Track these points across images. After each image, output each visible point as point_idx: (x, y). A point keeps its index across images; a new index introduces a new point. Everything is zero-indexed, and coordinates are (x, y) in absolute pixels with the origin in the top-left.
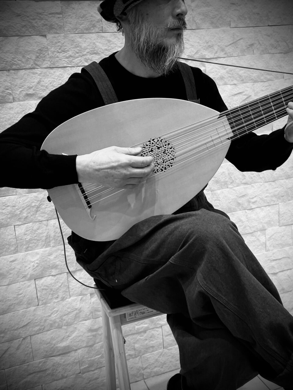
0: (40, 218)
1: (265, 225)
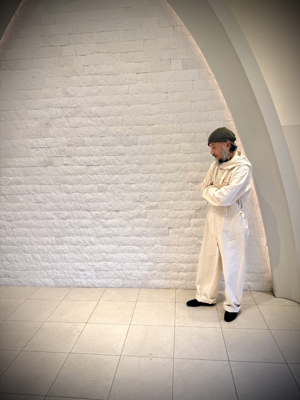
0: (78, 227)
1: (154, 243)
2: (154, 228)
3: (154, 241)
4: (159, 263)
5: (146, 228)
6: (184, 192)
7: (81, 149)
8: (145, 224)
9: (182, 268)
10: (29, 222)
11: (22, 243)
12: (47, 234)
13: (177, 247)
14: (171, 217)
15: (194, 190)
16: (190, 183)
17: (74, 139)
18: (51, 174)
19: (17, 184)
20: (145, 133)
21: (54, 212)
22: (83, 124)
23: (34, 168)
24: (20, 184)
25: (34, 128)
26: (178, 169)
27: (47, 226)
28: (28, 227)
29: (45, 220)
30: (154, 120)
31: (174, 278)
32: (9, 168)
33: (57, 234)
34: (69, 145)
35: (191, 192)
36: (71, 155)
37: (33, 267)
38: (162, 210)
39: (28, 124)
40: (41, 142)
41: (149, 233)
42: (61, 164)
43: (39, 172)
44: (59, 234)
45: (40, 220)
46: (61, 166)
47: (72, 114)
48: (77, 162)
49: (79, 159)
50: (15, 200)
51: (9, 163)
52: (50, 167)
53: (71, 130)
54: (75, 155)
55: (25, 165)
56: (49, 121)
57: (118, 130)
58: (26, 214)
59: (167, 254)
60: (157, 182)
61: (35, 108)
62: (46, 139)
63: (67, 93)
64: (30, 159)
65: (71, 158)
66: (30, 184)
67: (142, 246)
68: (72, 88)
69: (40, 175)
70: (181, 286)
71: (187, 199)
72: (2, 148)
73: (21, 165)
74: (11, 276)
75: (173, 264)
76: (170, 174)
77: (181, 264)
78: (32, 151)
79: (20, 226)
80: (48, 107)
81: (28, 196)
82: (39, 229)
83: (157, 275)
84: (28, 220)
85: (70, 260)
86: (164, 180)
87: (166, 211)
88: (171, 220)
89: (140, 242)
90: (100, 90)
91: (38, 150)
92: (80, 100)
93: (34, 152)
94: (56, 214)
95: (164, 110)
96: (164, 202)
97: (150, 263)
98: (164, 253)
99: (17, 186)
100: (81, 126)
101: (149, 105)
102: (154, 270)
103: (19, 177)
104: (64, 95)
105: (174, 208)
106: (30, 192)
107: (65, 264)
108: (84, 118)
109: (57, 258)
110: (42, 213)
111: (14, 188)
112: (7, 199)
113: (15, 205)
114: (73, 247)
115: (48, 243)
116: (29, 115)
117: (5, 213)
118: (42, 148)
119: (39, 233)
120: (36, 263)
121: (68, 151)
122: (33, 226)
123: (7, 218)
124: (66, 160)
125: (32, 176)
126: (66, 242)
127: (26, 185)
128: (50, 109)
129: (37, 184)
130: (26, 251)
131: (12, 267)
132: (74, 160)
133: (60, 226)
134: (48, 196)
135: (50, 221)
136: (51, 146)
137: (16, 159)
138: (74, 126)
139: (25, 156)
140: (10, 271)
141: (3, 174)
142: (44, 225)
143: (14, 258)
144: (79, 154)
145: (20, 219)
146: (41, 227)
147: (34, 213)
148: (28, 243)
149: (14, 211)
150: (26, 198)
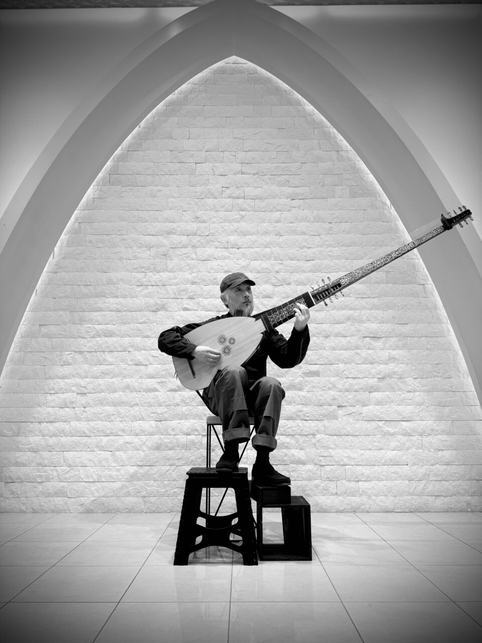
0: (194, 404)
1: (315, 432)
2: (316, 407)
3: (316, 428)
4: (323, 466)
5: (302, 406)
6: (359, 351)
7: (211, 288)
8: (301, 399)
9: (362, 474)
10: (116, 395)
11: (98, 431)
12: (144, 416)
13: (352, 438)
14: (342, 389)
15: (372, 349)
16: (368, 339)
17: (201, 275)
18: (163, 322)
19: (106, 336)
20: (302, 270)
21: (159, 380)
22: (216, 257)
23: (137, 312)
24: (111, 336)
25: (145, 259)
26: (348, 319)
27: (145, 402)
28: (115, 404)
29: (144, 393)
30: (314, 254)
31: (350, 492)
32: (98, 313)
33: (160, 415)
34: (193, 283)
35: (370, 352)
36: (195, 297)
37: (111, 476)
38: (326, 378)
39: (137, 253)
40: (154, 277)
41: (307, 415)
42: (179, 309)
43: (145, 318)
44: (163, 416)
45: (135, 393)
46: (179, 311)
47: (202, 244)
48: (203, 306)
49: (206, 302)
50: (99, 360)
51: (98, 305)
52: (162, 313)
53: (199, 264)
54: (201, 296)
55: (124, 308)
56: (168, 251)
57: (265, 264)
58: (113, 383)
59: (338, 451)
60: (319, 336)
61: (150, 233)
62: (161, 274)
63: (198, 218)
64: (133, 300)
65: (194, 301)
66: (129, 336)
67: (296, 436)
68: (205, 212)
69: (145, 322)
70: (361, 506)
71: (364, 361)
72: (93, 284)
73: (117, 309)
74: (69, 494)
75: (347, 467)
76: (338, 325)
77: (361, 467)
78: (138, 289)
79: (101, 403)
80: (170, 233)
81: (122, 355)
82: (131, 407)
83: (321, 488)
84: (116, 392)
85: (176, 461)
86: (329, 333)
87: (333, 379)
88: (340, 393)
89: (293, 429)
90: (244, 217)
91: (147, 288)
92: (215, 227)
93: (139, 292)
94: (161, 382)
95: (328, 243)
96: (329, 366)
97: (309, 467)
98: (332, 448)
99: (107, 338)
100: (214, 259)
101: (306, 237)
102: (316, 479)
103: (112, 326)
104: (193, 220)
105: (345, 374)
106: (125, 348)
107: (168, 469)
108: (218, 249)
109: (154, 458)
110: (140, 382)
111: (100, 342)
112: (86, 358)
113: (97, 369)
114: (184, 438)
115: (143, 431)
116: (140, 242)
117: (78, 380)
118: (153, 286)
119: (130, 414)
120: (117, 468)
121: (192, 292)
122: (122, 403)
123: (81, 390)
124: (186, 303)
125: (132, 324)
126: (173, 430)
127: (121, 337)
128: (171, 236)
129: (138, 336)
130: (103, 447)
131: (73, 477)
132: (198, 304)
133: (166, 402)
134: (153, 354)
135: (152, 394)
136: (167, 283)
137: (111, 300)
138: (203, 259)
139: (127, 296)
140: (69, 483)
141: (86, 320)
142: (140, 400)
143: (79, 460)
144: (206, 295)
145: (103, 391)
146: (134, 404)
147: (128, 381)
148: (109, 432)
149: (95, 378)
150: (118, 357)
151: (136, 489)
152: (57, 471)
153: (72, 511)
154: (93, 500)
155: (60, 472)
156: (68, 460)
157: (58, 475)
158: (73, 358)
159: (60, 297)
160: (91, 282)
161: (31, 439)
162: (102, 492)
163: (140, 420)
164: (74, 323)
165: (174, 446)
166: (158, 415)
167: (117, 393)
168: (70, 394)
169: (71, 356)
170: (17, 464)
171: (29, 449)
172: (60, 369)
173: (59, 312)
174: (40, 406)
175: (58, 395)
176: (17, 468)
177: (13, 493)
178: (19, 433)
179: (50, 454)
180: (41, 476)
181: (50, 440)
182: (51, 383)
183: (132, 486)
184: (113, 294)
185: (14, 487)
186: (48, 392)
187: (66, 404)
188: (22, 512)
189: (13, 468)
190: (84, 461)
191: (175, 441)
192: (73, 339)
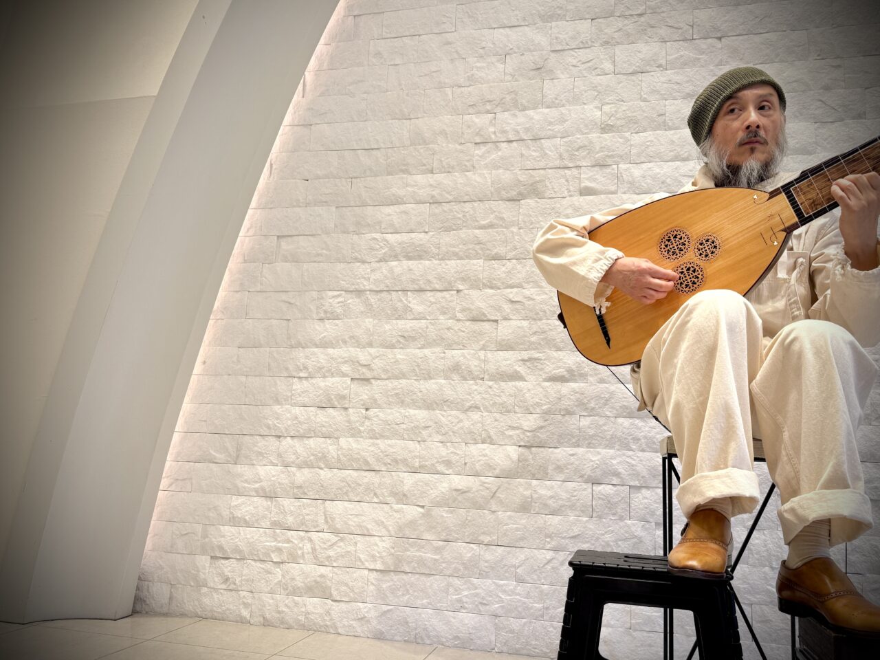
7: (649, 139)
10: (431, 385)
11: (396, 461)
12: (492, 434)
17: (624, 108)
18: (532, 223)
19: (409, 258)
21: (525, 355)
22: (663, 62)
23: (476, 204)
24: (420, 258)
25: (493, 81)
27: (495, 404)
28: (429, 406)
29: (491, 383)
32: (392, 207)
33: (529, 434)
34: (606, 128)
36: (609, 161)
37: (422, 562)
39: (475, 71)
40: (512, 121)
42: (570, 191)
43: (492, 216)
44: (535, 436)
45: (472, 382)
46: (571, 196)
47: (628, 35)
48: (630, 183)
49: (637, 171)
50: (396, 310)
51: (394, 190)
52: (531, 202)
53: (619, 83)
54: (625, 158)
55: (447, 196)
56: (546, 60)
58: (425, 358)
61: (505, 22)
62: (531, 113)
64: (466, 175)
65: (608, 170)
66: (457, 256)
69: (491, 226)
72: (382, 146)
73: (433, 197)
74: (334, 593)
78: (477, 152)
79: (401, 400)
81: (444, 298)
82: (465, 411)
84: (431, 378)
91: (497, 149)
93: (481, 157)
94: (530, 360)
99: (410, 262)
100: (657, 69)
103: (422, 235)
106: (450, 283)
107: (548, 557)
108: (668, 43)
109: (517, 529)
110: (483, 357)
111: (398, 270)
112: (369, 305)
113: (392, 328)
114: (585, 490)
115: (490, 467)
116: (484, 44)
117: (353, 351)
118: (511, 141)
119: (462, 428)
120: (436, 544)
121: (602, 149)
122: (444, 403)
123: (359, 371)
124: (589, 177)
125: (464, 230)
126: (559, 469)
127: (440, 260)
128: (554, 24)
129: (477, 257)
130: (405, 495)
131: (342, 556)
132: (619, 178)
133: (542, 405)
134: (511, 296)
135: (510, 386)
136: (542, 134)
137: (420, 179)
138: (631, 71)
139: (453, 168)
140: (335, 569)
141: (369, 225)
142: (483, 398)
143: (355, 519)
144: (639, 155)
145: (403, 376)
146: (471, 407)
147: (456, 354)
148: (417, 464)
149: (387, 347)
150: (435, 303)
151: (477, 595)
152: (310, 540)
153: (340, 631)
154: (386, 612)
155: (316, 542)
156: (333, 519)
157: (314, 550)
158: (344, 304)
159: (318, 178)
160: (377, 141)
161: (262, 471)
162: (403, 595)
163: (483, 443)
164: (346, 232)
165: (561, 506)
166: (523, 433)
167: (433, 381)
168: (338, 379)
169: (340, 299)
170: (235, 521)
171: (256, 491)
172: (317, 327)
173: (316, 208)
174: (278, 402)
175: (314, 381)
176: (233, 529)
177: (227, 580)
178: (238, 456)
179: (297, 503)
180: (279, 550)
181: (298, 474)
182: (300, 354)
183: (469, 589)
184: (424, 165)
185: (228, 567)
186: (295, 374)
187: (330, 400)
188: (243, 621)
189: (227, 530)
190: (365, 524)
191: (564, 495)
192: (343, 265)
